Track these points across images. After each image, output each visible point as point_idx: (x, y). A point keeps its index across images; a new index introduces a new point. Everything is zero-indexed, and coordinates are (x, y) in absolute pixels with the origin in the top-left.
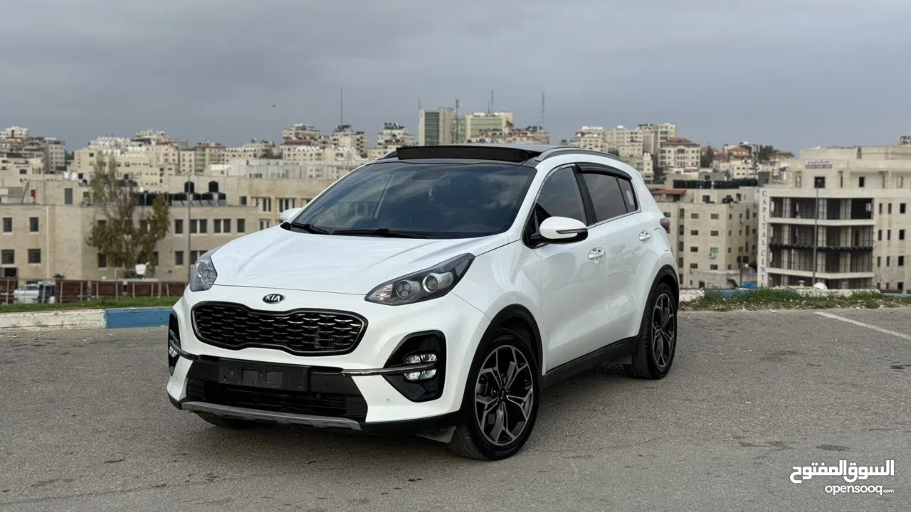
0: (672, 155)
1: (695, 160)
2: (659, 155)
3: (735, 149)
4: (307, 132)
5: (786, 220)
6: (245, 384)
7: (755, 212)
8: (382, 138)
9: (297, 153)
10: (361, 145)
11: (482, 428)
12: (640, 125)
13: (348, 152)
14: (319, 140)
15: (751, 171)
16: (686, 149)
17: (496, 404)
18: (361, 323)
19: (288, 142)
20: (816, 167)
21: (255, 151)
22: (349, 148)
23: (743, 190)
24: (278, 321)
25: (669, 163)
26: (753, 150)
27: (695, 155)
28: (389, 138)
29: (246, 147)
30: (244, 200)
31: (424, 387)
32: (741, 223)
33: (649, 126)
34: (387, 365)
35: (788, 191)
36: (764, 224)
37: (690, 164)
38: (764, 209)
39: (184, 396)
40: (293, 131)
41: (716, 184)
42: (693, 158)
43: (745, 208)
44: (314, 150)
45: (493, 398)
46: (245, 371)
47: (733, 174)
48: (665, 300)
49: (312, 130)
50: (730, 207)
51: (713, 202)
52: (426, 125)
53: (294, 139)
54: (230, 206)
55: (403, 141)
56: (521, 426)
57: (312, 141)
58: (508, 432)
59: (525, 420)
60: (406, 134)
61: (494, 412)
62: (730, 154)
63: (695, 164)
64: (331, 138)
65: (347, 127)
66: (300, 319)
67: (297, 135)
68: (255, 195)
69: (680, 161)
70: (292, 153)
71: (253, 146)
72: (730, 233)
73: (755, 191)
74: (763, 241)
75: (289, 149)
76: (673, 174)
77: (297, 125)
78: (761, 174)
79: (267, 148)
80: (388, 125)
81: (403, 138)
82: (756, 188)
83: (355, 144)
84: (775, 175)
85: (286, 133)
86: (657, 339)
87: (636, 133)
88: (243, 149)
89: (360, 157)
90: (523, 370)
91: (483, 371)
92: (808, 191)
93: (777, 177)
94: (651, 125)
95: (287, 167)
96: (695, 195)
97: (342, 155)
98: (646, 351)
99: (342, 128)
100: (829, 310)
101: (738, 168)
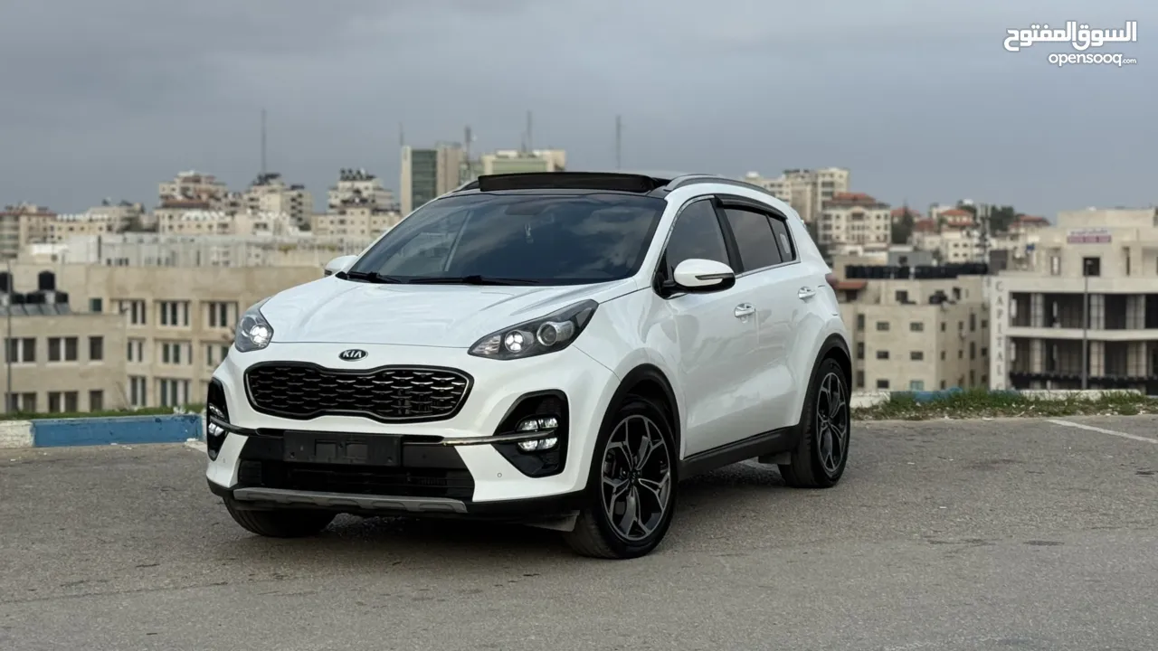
0: (843, 223)
1: (882, 232)
2: (821, 224)
3: (949, 213)
4: (203, 186)
5: (1037, 331)
6: (319, 460)
7: (985, 318)
8: (336, 197)
9: (185, 224)
10: (299, 208)
11: (610, 515)
12: (787, 172)
13: (276, 220)
14: (224, 200)
15: (977, 251)
16: (867, 212)
17: (626, 488)
18: (465, 382)
19: (169, 204)
20: (1085, 240)
21: (109, 220)
22: (277, 215)
23: (964, 281)
24: (360, 382)
25: (838, 238)
26: (980, 212)
27: (882, 222)
28: (348, 195)
29: (94, 213)
30: (97, 305)
31: (541, 459)
32: (962, 339)
33: (802, 173)
34: (499, 432)
35: (1037, 281)
36: (999, 339)
37: (873, 238)
38: (1000, 313)
39: (236, 482)
40: (178, 185)
41: (919, 271)
42: (878, 228)
43: (968, 312)
44: (215, 217)
45: (623, 480)
46: (318, 445)
47: (947, 256)
48: (834, 382)
49: (211, 183)
50: (943, 310)
51: (913, 303)
52: (414, 173)
53: (180, 198)
54: (77, 314)
55: (373, 201)
56: (657, 518)
57: (212, 202)
58: (640, 523)
59: (660, 510)
60: (380, 189)
61: (623, 499)
62: (942, 221)
63: (882, 238)
64: (246, 197)
65: (273, 176)
66: (388, 378)
67: (184, 191)
68: (117, 295)
69: (856, 232)
70: (175, 223)
71: (107, 212)
72: (943, 355)
73: (985, 283)
74: (999, 367)
75: (171, 217)
76: (845, 256)
77: (183, 174)
78: (994, 254)
79: (132, 215)
80: (347, 173)
81: (374, 196)
82: (985, 278)
83: (288, 207)
84: (1018, 255)
85: (165, 189)
86: (824, 432)
87: (780, 186)
88: (87, 216)
89: (297, 229)
90: (658, 448)
91: (610, 445)
92: (1073, 282)
93: (1020, 261)
94: (806, 171)
95: (173, 247)
96: (883, 290)
97: (265, 226)
98: (808, 448)
99: (265, 179)
100: (1067, 417)
101: (956, 246)
